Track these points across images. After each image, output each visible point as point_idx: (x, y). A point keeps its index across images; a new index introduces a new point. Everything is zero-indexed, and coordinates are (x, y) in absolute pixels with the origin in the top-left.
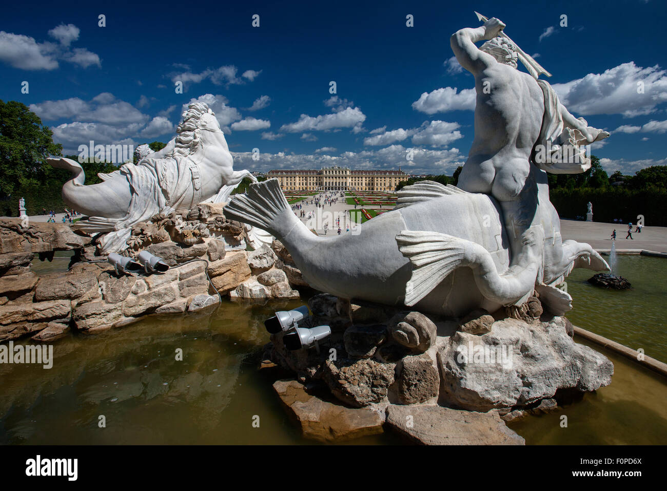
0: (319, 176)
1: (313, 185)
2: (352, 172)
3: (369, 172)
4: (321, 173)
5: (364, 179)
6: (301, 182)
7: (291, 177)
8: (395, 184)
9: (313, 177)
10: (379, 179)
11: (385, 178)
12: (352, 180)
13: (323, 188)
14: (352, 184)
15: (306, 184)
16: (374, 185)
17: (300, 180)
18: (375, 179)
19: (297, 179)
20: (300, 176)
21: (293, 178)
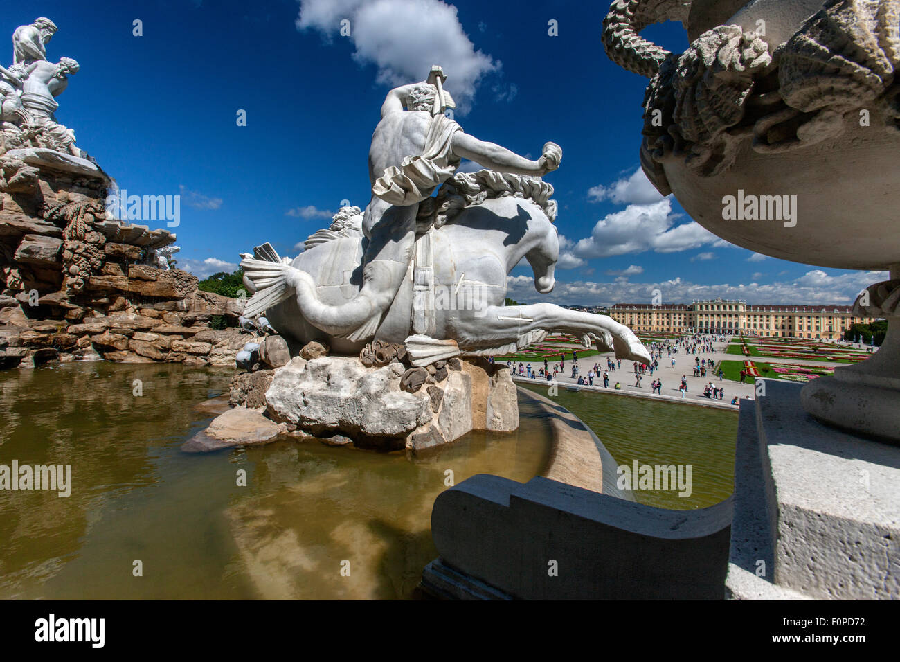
0: (690, 312)
2: (748, 307)
3: (783, 308)
4: (692, 308)
5: (772, 319)
7: (645, 314)
8: (843, 328)
9: (680, 314)
10: (805, 319)
12: (749, 320)
13: (696, 330)
14: (749, 326)
15: (668, 323)
16: (794, 329)
17: (658, 318)
18: (797, 319)
19: (654, 316)
20: (658, 312)
21: (648, 315)
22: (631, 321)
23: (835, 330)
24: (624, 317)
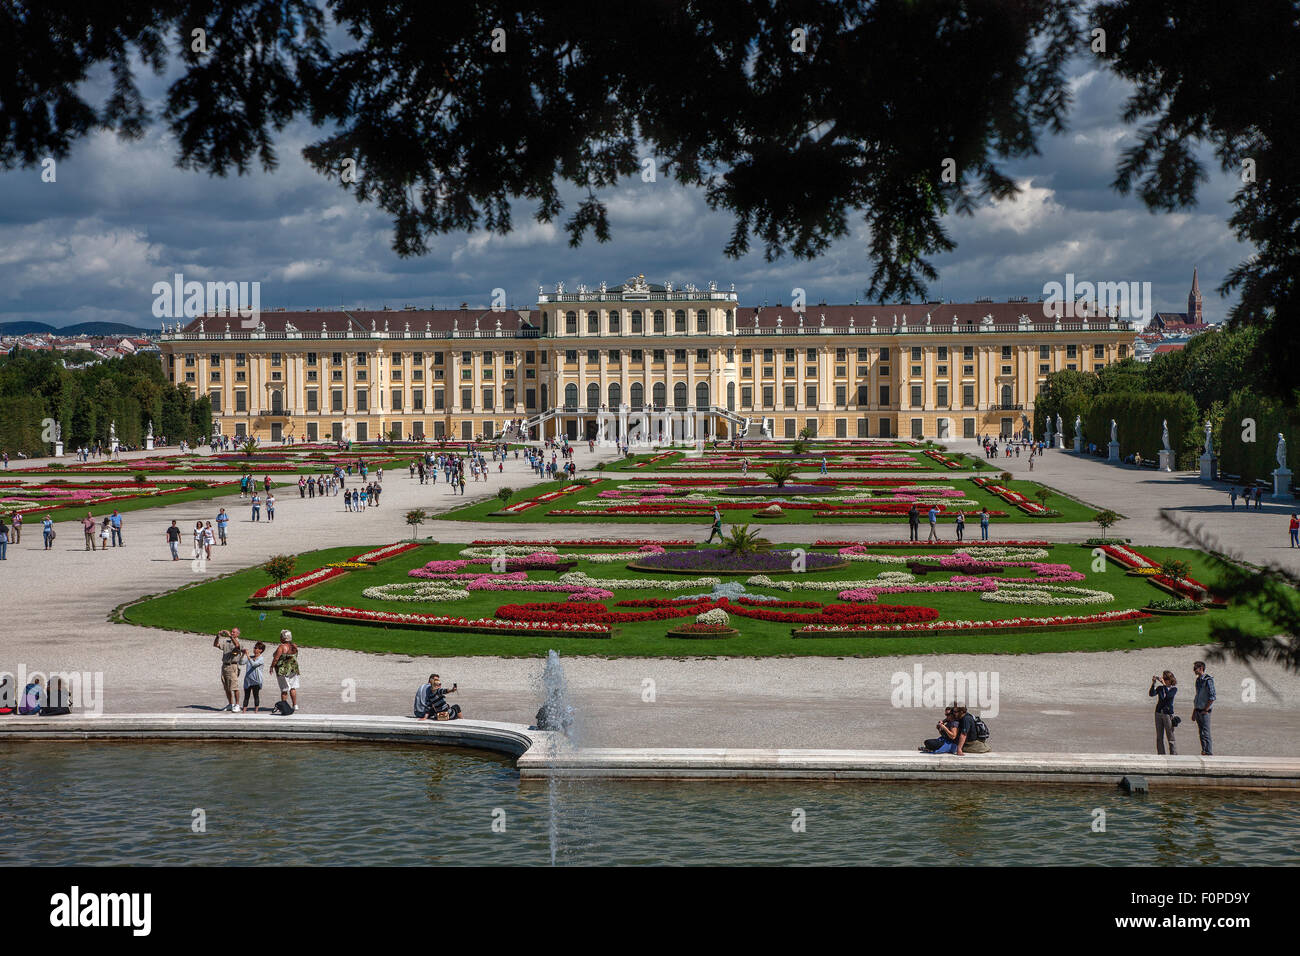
0: (527, 345)
1: (488, 402)
2: (744, 316)
4: (539, 325)
5: (827, 362)
6: (408, 386)
7: (337, 358)
9: (488, 357)
10: (930, 360)
11: (968, 352)
12: (747, 372)
13: (550, 425)
14: (747, 399)
15: (441, 402)
16: (898, 403)
17: (397, 375)
18: (905, 358)
19: (381, 367)
20: (397, 347)
21: (350, 365)
22: (277, 399)
23: (1022, 401)
24: (241, 376)
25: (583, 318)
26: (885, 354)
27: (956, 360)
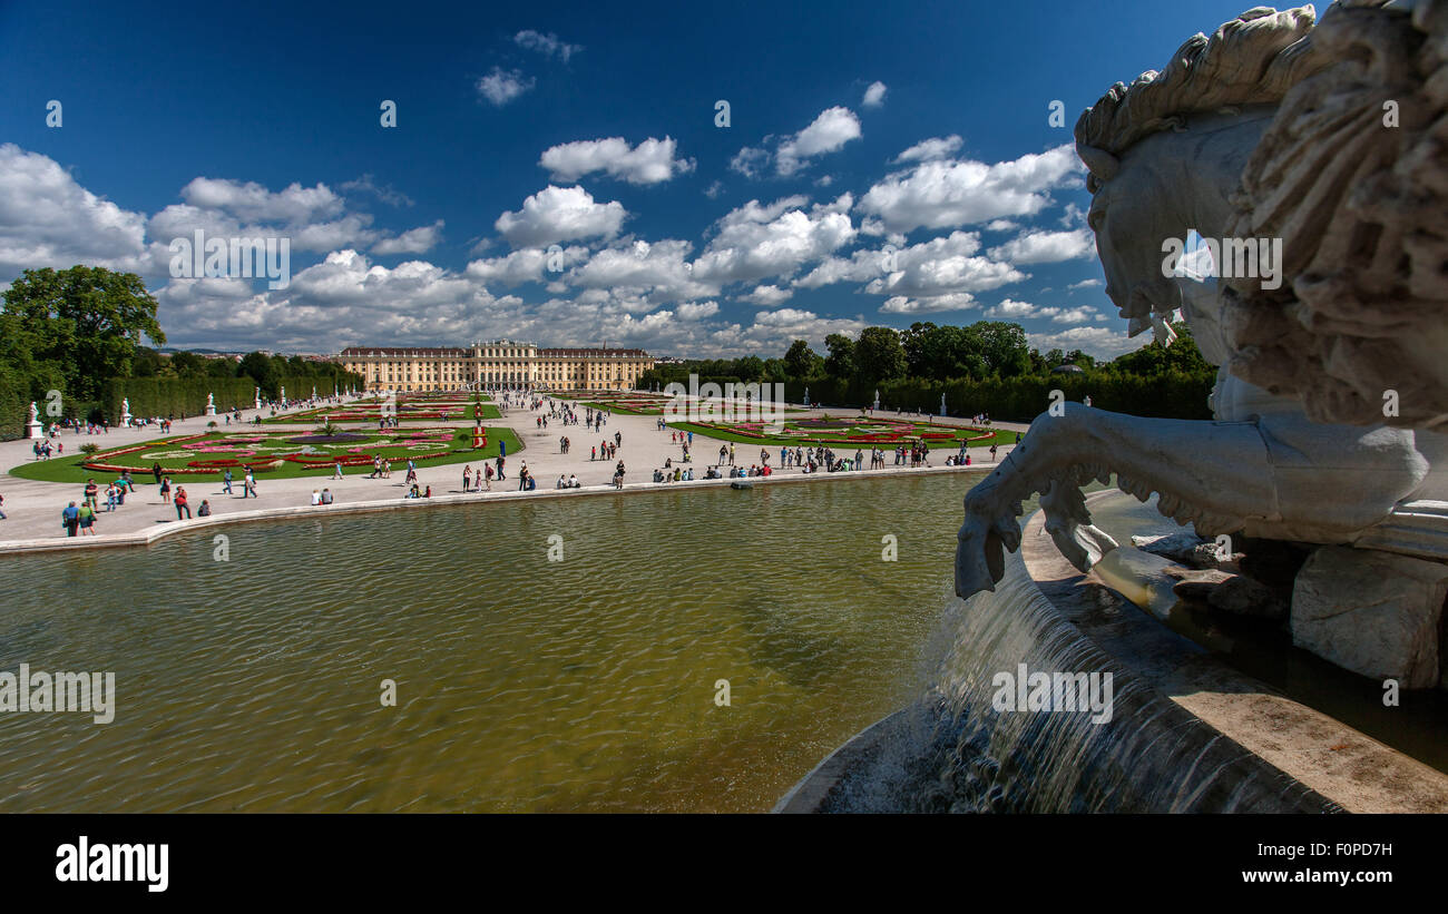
0: (467, 360)
1: (453, 379)
2: (539, 352)
3: (576, 352)
4: (471, 353)
6: (425, 373)
7: (400, 364)
8: (629, 375)
9: (453, 364)
10: (597, 366)
11: (608, 364)
12: (540, 369)
13: (476, 385)
14: (540, 376)
15: (436, 378)
16: (587, 379)
17: (421, 369)
18: (589, 366)
19: (415, 367)
20: (421, 360)
21: (404, 366)
23: (624, 378)
24: (364, 369)
25: (487, 351)
26: (583, 364)
27: (605, 366)
